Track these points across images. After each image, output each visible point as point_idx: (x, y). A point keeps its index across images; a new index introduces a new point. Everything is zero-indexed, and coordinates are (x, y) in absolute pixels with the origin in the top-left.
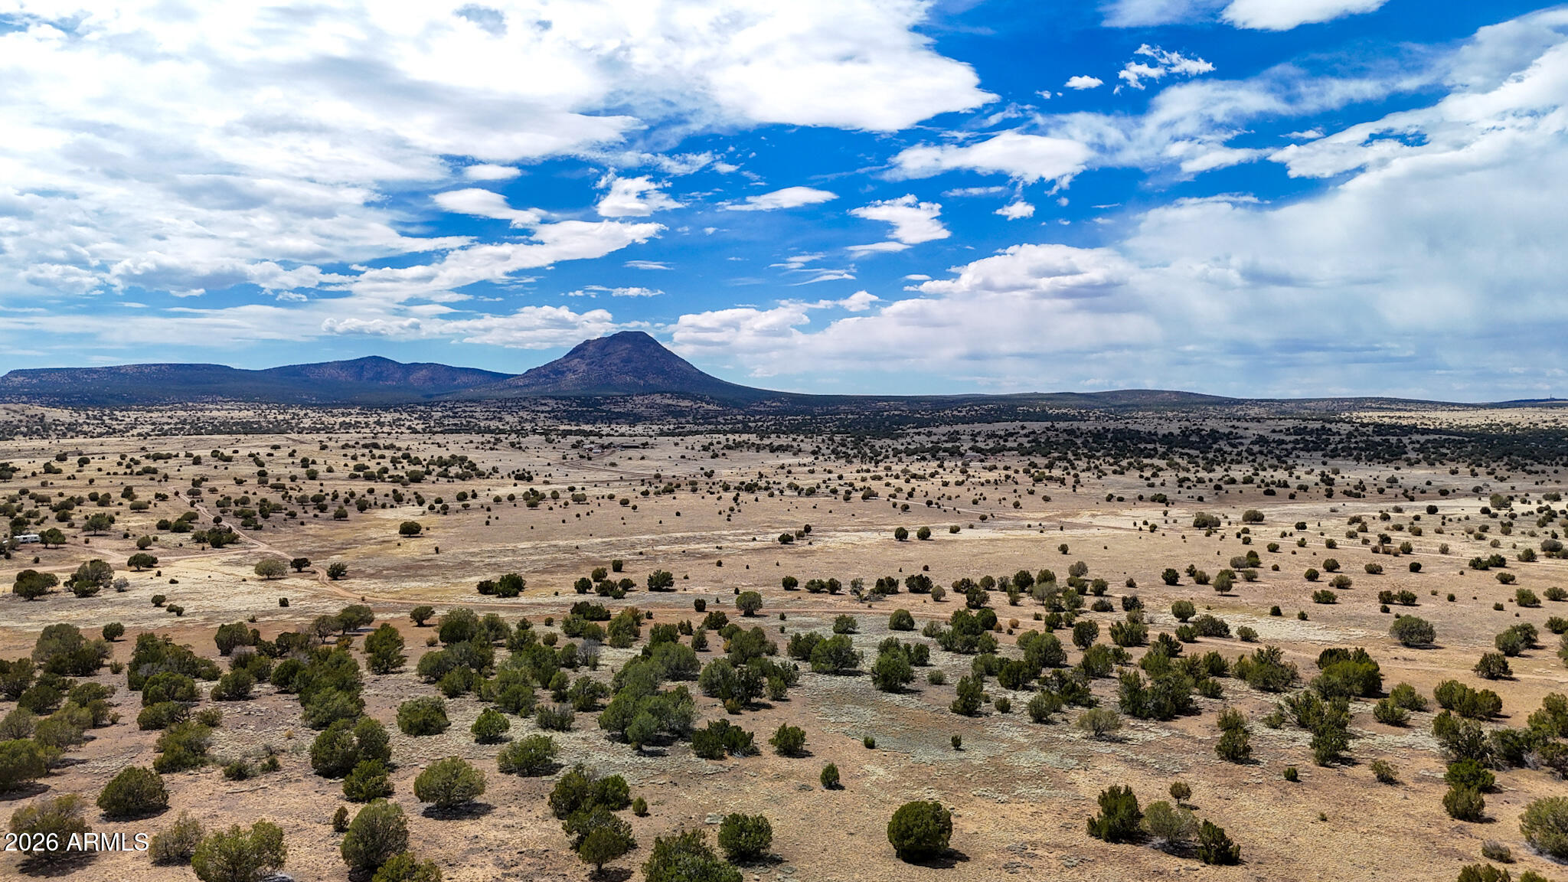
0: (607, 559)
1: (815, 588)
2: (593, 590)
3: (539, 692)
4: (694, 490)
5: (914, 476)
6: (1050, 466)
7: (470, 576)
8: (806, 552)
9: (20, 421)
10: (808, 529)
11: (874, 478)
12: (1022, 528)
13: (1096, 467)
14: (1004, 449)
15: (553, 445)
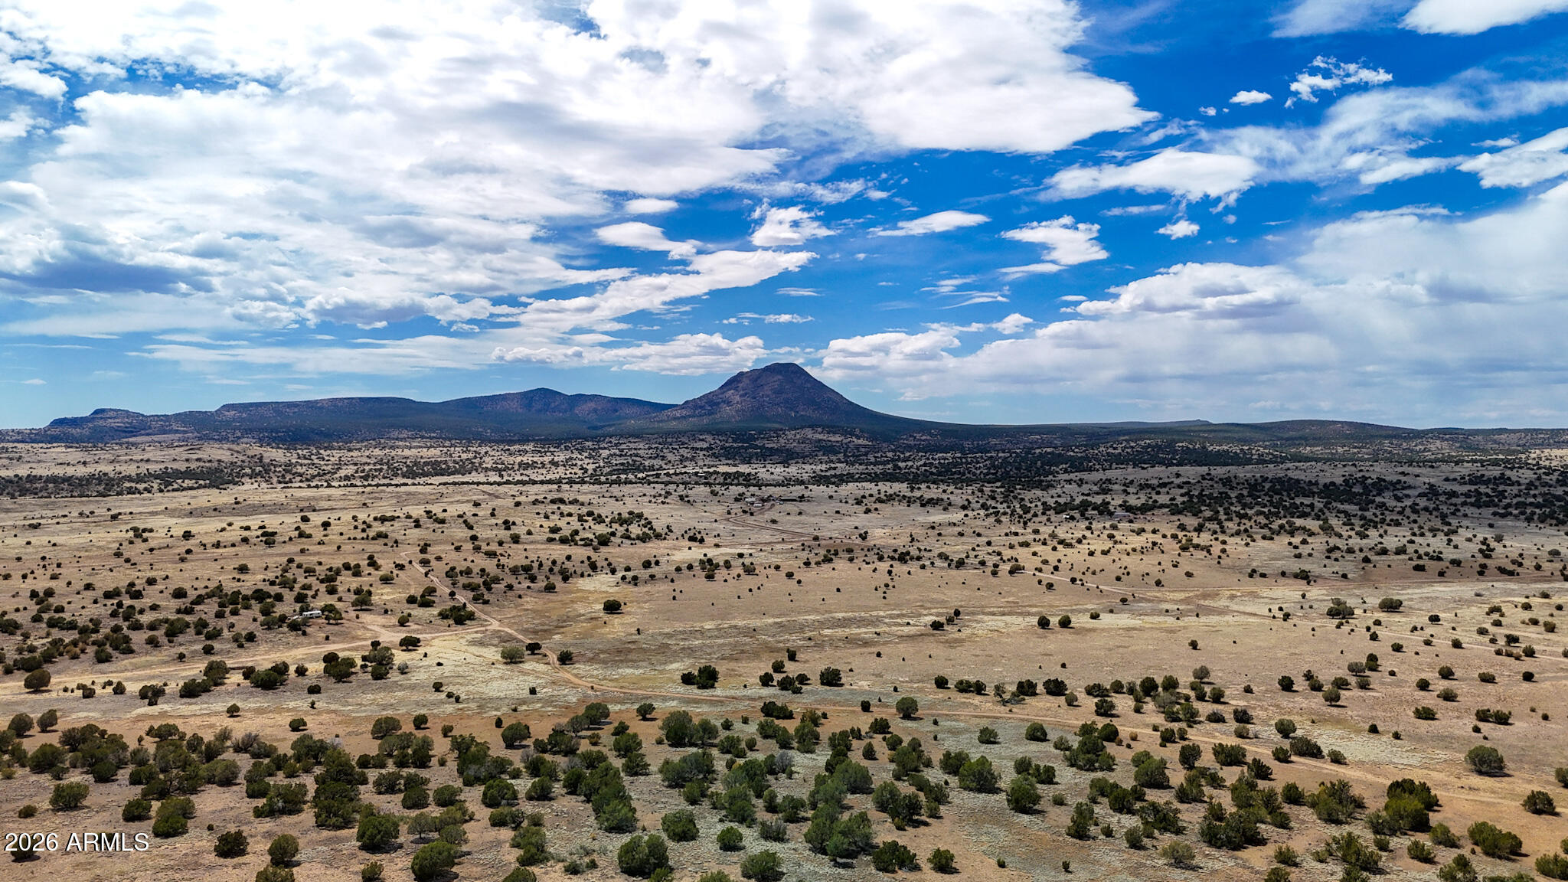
0: (781, 645)
1: (964, 687)
2: (775, 683)
3: (754, 801)
4: (851, 560)
5: (1061, 542)
6: (1199, 529)
7: (671, 663)
8: (956, 641)
9: (243, 461)
10: (957, 613)
11: (1022, 545)
12: (1160, 613)
13: (1246, 530)
14: (1155, 506)
15: (718, 498)
